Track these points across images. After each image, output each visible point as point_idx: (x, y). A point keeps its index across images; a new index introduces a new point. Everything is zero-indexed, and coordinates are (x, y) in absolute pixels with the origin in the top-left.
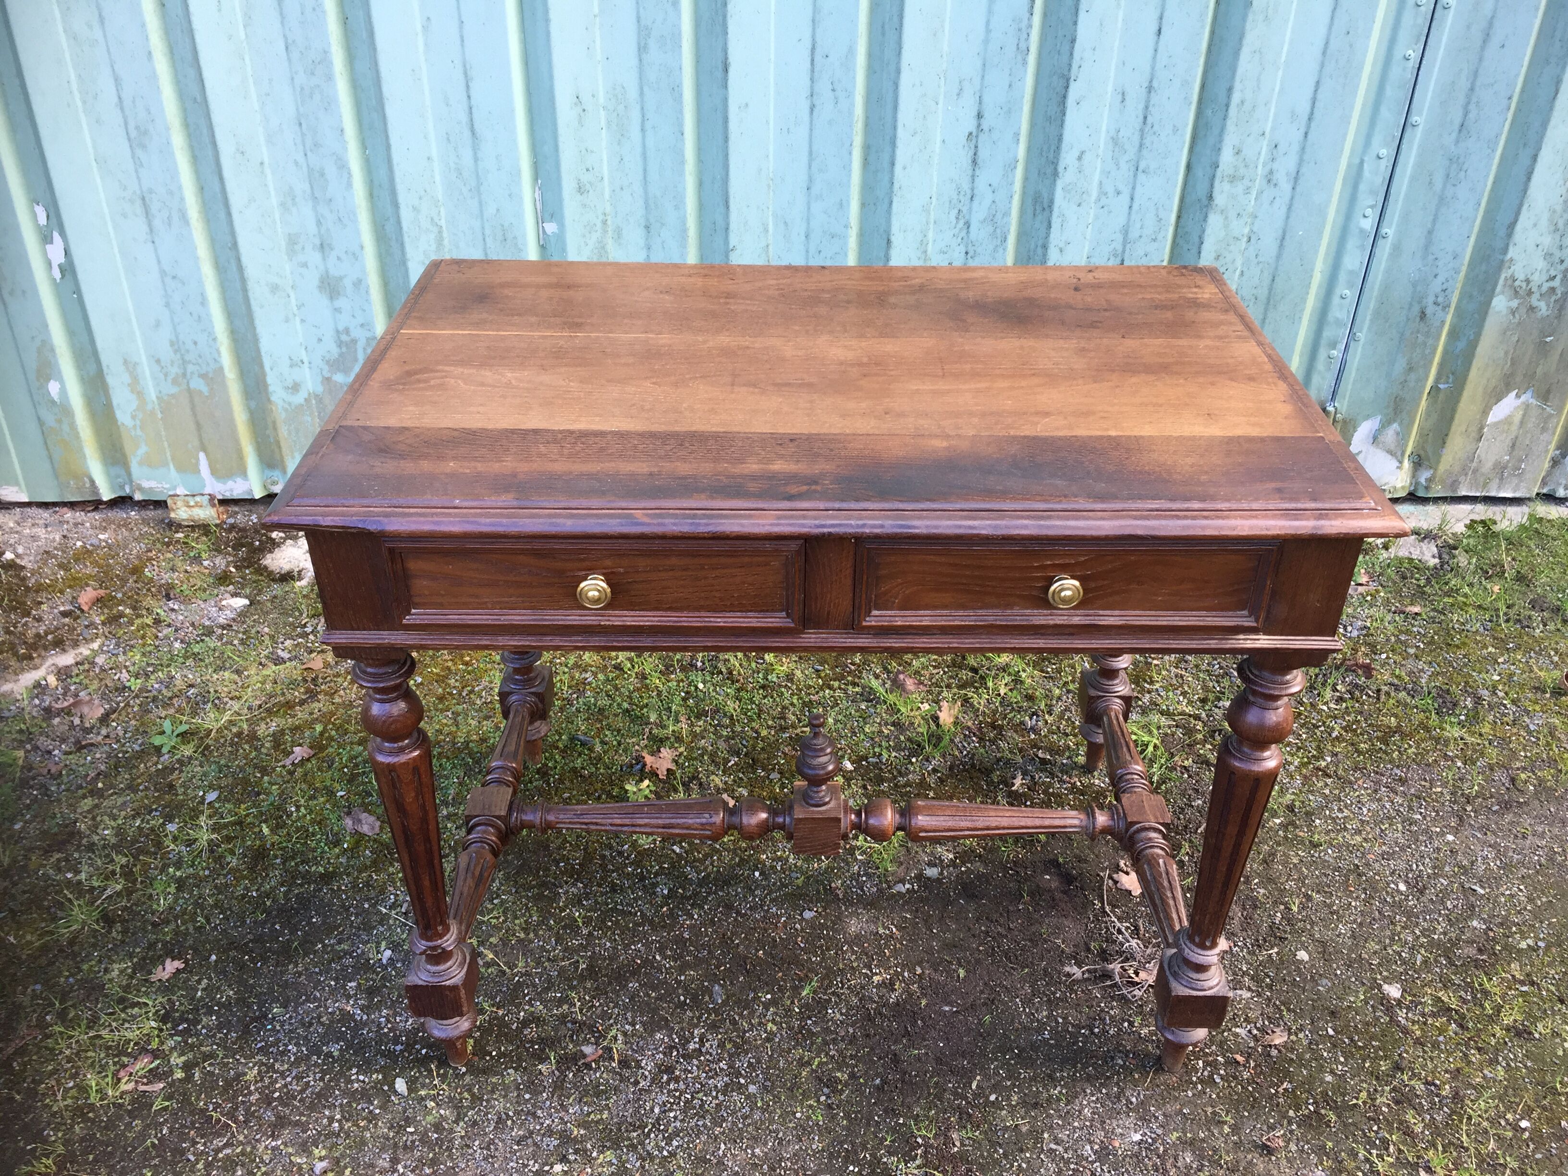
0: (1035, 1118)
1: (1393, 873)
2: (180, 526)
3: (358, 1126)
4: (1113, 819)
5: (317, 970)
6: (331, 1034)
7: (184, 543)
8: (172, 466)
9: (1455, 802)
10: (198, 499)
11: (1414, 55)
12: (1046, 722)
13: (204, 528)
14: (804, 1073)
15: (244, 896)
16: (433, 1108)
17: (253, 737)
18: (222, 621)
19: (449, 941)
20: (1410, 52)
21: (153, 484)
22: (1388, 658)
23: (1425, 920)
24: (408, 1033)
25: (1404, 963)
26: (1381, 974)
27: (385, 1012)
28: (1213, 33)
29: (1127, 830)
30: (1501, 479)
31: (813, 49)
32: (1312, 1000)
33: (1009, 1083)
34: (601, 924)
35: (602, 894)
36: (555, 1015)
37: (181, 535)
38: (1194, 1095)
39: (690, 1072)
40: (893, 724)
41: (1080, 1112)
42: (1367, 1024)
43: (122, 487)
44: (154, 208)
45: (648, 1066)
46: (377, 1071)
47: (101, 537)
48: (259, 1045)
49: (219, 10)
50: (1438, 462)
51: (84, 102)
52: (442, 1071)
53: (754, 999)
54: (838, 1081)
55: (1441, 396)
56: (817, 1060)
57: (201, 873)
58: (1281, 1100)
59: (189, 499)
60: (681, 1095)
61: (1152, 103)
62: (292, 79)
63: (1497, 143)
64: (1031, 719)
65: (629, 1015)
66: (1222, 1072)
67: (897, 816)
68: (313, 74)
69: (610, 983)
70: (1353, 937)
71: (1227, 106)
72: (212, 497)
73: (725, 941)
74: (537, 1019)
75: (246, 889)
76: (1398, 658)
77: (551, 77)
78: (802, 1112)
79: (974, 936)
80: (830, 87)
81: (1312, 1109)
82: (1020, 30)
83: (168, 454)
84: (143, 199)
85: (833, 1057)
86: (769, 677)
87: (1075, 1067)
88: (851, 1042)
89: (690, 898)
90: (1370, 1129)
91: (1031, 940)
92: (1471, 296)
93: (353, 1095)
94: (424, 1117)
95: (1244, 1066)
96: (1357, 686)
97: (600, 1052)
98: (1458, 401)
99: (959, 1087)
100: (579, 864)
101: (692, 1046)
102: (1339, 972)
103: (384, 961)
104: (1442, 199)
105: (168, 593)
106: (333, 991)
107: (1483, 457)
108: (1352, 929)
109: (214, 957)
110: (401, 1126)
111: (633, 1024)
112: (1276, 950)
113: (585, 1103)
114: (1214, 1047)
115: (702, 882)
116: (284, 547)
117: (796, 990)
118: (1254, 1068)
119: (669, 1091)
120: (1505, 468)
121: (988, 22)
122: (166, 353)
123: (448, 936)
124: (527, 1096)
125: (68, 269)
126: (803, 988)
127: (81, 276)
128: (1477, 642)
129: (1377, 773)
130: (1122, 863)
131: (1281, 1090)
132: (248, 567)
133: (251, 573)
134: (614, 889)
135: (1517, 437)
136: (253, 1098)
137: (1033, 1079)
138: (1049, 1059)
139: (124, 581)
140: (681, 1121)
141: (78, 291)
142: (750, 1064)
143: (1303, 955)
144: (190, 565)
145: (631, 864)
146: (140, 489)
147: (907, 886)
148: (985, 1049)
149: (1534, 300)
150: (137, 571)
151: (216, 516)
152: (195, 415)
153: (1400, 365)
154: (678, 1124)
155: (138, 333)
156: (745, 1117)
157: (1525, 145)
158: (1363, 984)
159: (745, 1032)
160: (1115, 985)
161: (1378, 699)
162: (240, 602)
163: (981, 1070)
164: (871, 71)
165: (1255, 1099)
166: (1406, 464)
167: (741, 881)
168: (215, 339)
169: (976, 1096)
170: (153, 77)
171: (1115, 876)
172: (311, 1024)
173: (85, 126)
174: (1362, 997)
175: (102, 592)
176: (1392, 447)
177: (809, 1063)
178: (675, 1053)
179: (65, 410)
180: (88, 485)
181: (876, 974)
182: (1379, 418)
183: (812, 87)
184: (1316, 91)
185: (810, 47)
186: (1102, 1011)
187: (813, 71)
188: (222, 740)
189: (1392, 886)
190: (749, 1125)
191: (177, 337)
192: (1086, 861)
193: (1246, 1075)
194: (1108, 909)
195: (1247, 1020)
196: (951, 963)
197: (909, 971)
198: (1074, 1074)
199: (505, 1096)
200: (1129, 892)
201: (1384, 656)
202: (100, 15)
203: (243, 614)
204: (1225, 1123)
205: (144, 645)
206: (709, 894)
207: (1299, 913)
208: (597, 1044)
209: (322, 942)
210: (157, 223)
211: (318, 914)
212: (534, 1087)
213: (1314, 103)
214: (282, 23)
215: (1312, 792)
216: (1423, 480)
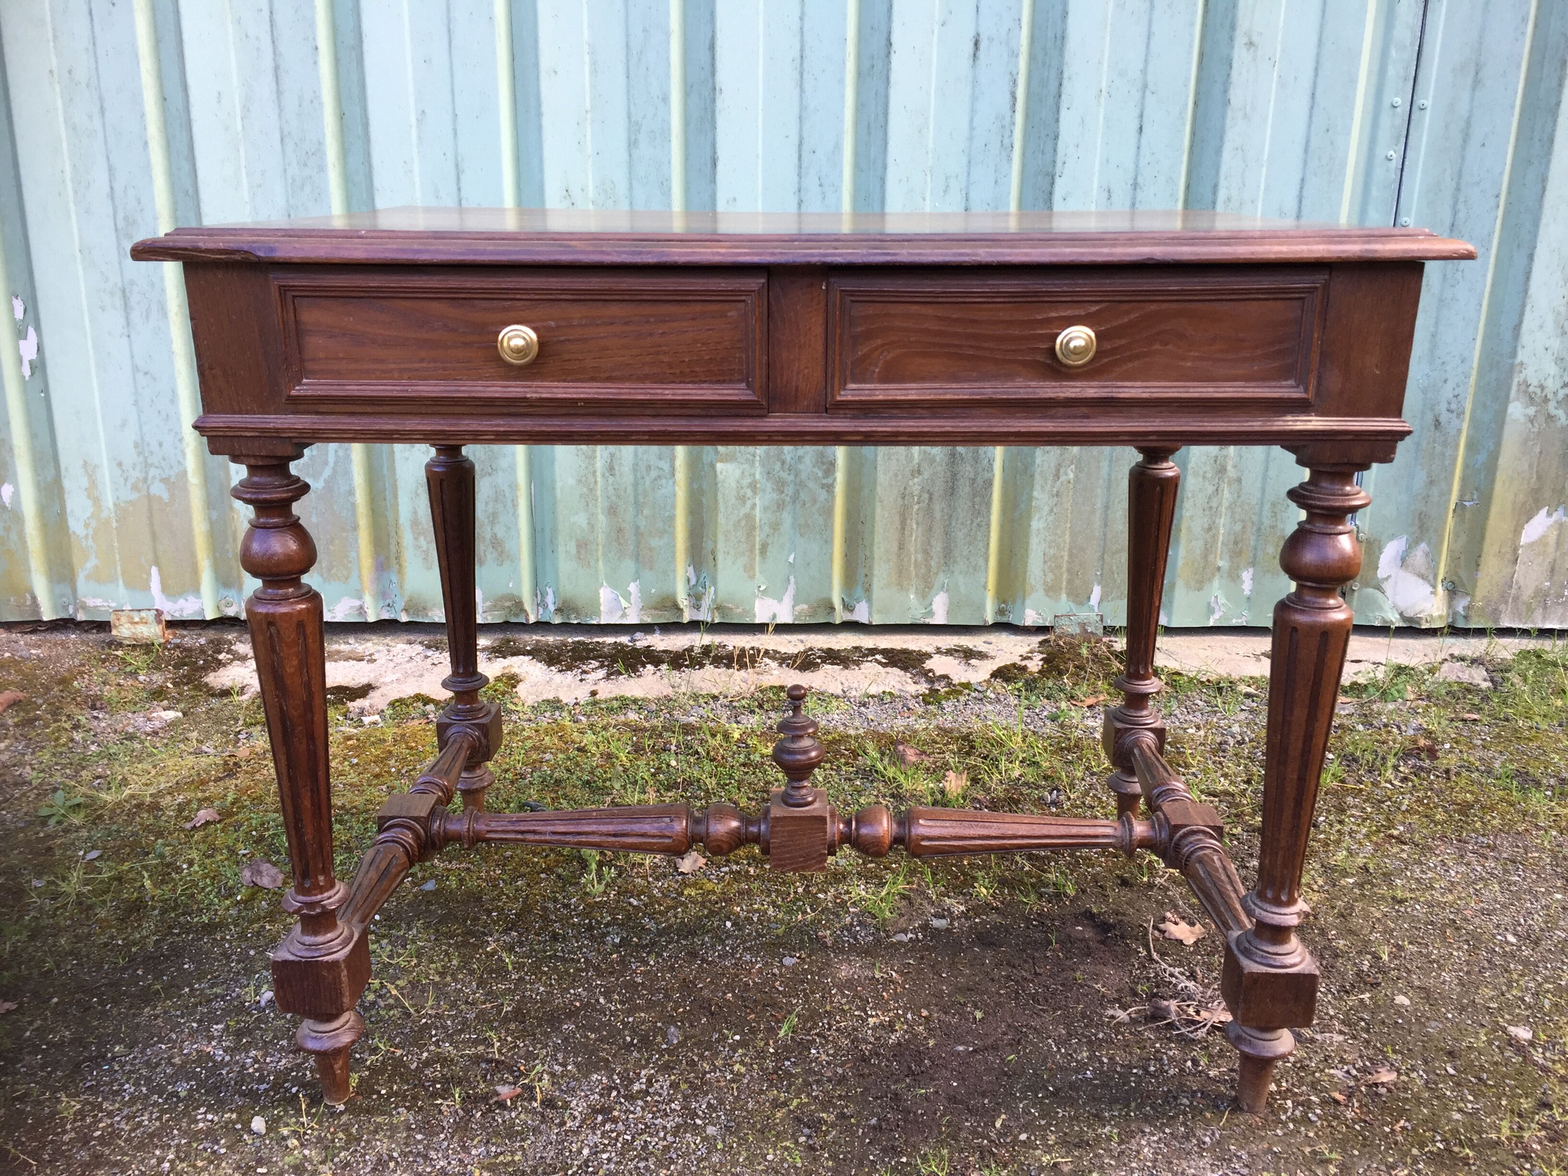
0: (1080, 1158)
1: (1498, 926)
2: (120, 645)
3: (194, 1166)
4: (1153, 827)
5: (178, 1013)
6: (183, 1072)
7: (122, 659)
8: (121, 583)
9: (1557, 865)
10: (143, 614)
11: (1395, 155)
12: (1069, 799)
13: (147, 647)
14: (779, 1115)
15: (106, 945)
16: (295, 1148)
17: (155, 808)
18: (148, 729)
19: (333, 898)
20: (1392, 152)
21: (99, 602)
22: (1452, 747)
23: (1546, 968)
24: (278, 1074)
25: (1529, 1007)
26: (1503, 1017)
27: (253, 1053)
28: (1193, 134)
29: (1171, 837)
30: (1545, 608)
31: (800, 144)
32: (1422, 1041)
33: (1043, 1122)
34: (536, 969)
35: (539, 943)
36: (468, 1055)
37: (120, 653)
38: (1285, 1134)
39: (632, 1112)
40: (893, 796)
41: (1138, 1152)
42: (1496, 1063)
43: (65, 608)
44: (134, 299)
45: (578, 1106)
46: (231, 1111)
47: (33, 651)
48: (88, 1084)
49: (219, 102)
50: (1474, 586)
51: (76, 192)
52: (314, 1110)
53: (718, 1041)
54: (820, 1121)
55: (1468, 515)
56: (795, 1102)
57: (62, 923)
58: (1400, 1138)
59: (135, 614)
60: (618, 1135)
61: (1139, 199)
62: (285, 171)
63: (1490, 242)
64: (1051, 794)
65: (560, 1056)
66: (1318, 1111)
67: (894, 826)
68: (305, 165)
69: (540, 1025)
70: (1461, 984)
71: (1214, 203)
72: (159, 613)
73: (687, 986)
74: (445, 1061)
75: (112, 938)
76: (1464, 748)
77: (541, 171)
78: (775, 1155)
79: (993, 980)
80: (818, 182)
81: (1442, 1147)
82: (1003, 127)
83: (119, 569)
84: (124, 291)
85: (816, 1097)
86: (752, 757)
87: (1128, 1106)
88: (839, 1083)
89: (647, 946)
90: (1522, 1168)
91: (1063, 985)
92: (1485, 405)
93: (195, 1136)
94: (283, 1157)
95: (1346, 1106)
96: (1422, 768)
97: (519, 1090)
98: (1486, 518)
99: (979, 1125)
100: (515, 914)
101: (636, 1087)
102: (1450, 1016)
103: (263, 1003)
104: (1441, 300)
105: (95, 703)
106: (193, 1033)
107: (1522, 584)
108: (1458, 977)
109: (55, 1000)
110: (250, 1167)
111: (564, 1065)
112: (1368, 995)
113: (493, 1144)
114: (1304, 1088)
115: (660, 933)
116: (229, 667)
117: (772, 1031)
118: (1360, 1107)
119: (603, 1133)
120: (1547, 595)
121: (971, 121)
122: (129, 456)
123: (331, 893)
124: (419, 1137)
125: (39, 367)
126: (780, 1028)
127: (50, 371)
128: (1550, 738)
129: (1460, 841)
130: (1168, 915)
131: (1397, 1128)
132: (187, 684)
133: (189, 690)
134: (555, 937)
135: (1555, 560)
136: (66, 1138)
137: (1076, 1118)
138: (1094, 1099)
139: (48, 689)
140: (617, 1163)
141: (46, 389)
142: (709, 1105)
143: (1401, 999)
144: (124, 679)
145: (578, 915)
146: (84, 607)
147: (910, 935)
148: (1012, 1088)
149: (1551, 407)
150: (64, 682)
151: (160, 634)
152: (151, 524)
153: (1421, 478)
154: (612, 1166)
155: (102, 434)
156: (700, 1160)
157: (1519, 246)
158: (1483, 1026)
159: (705, 1073)
160: (1171, 1026)
161: (1449, 779)
162: (171, 715)
163: (1007, 1109)
164: (857, 168)
165: (1365, 1138)
166: (1440, 588)
167: (707, 932)
168: (181, 440)
169: (1000, 1134)
170: (147, 167)
171: (1162, 926)
172: (158, 1064)
173: (74, 217)
174: (1485, 1038)
175: (21, 695)
176: (1423, 571)
177: (785, 1104)
178: (614, 1093)
179: (17, 517)
180: (28, 603)
181: (872, 1016)
182: (1405, 539)
183: (799, 183)
184: (1302, 188)
185: (797, 142)
186: (1158, 1051)
187: (800, 167)
188: (118, 811)
189: (1499, 937)
190: (704, 1168)
191: (142, 439)
192: (1124, 915)
193: (1350, 1114)
194: (1155, 956)
195: (1343, 1061)
196: (965, 1004)
197: (913, 1014)
198: (1128, 1114)
199: (389, 1138)
200: (1181, 942)
201: (1447, 746)
202: (102, 107)
203: (172, 725)
204: (1329, 1161)
205: (56, 746)
206: (670, 943)
207: (1390, 961)
208: (515, 1084)
209: (190, 985)
210: (135, 316)
211: (191, 961)
212: (429, 1128)
213: (1300, 202)
214: (280, 115)
215: (1387, 856)
216: (1460, 609)
